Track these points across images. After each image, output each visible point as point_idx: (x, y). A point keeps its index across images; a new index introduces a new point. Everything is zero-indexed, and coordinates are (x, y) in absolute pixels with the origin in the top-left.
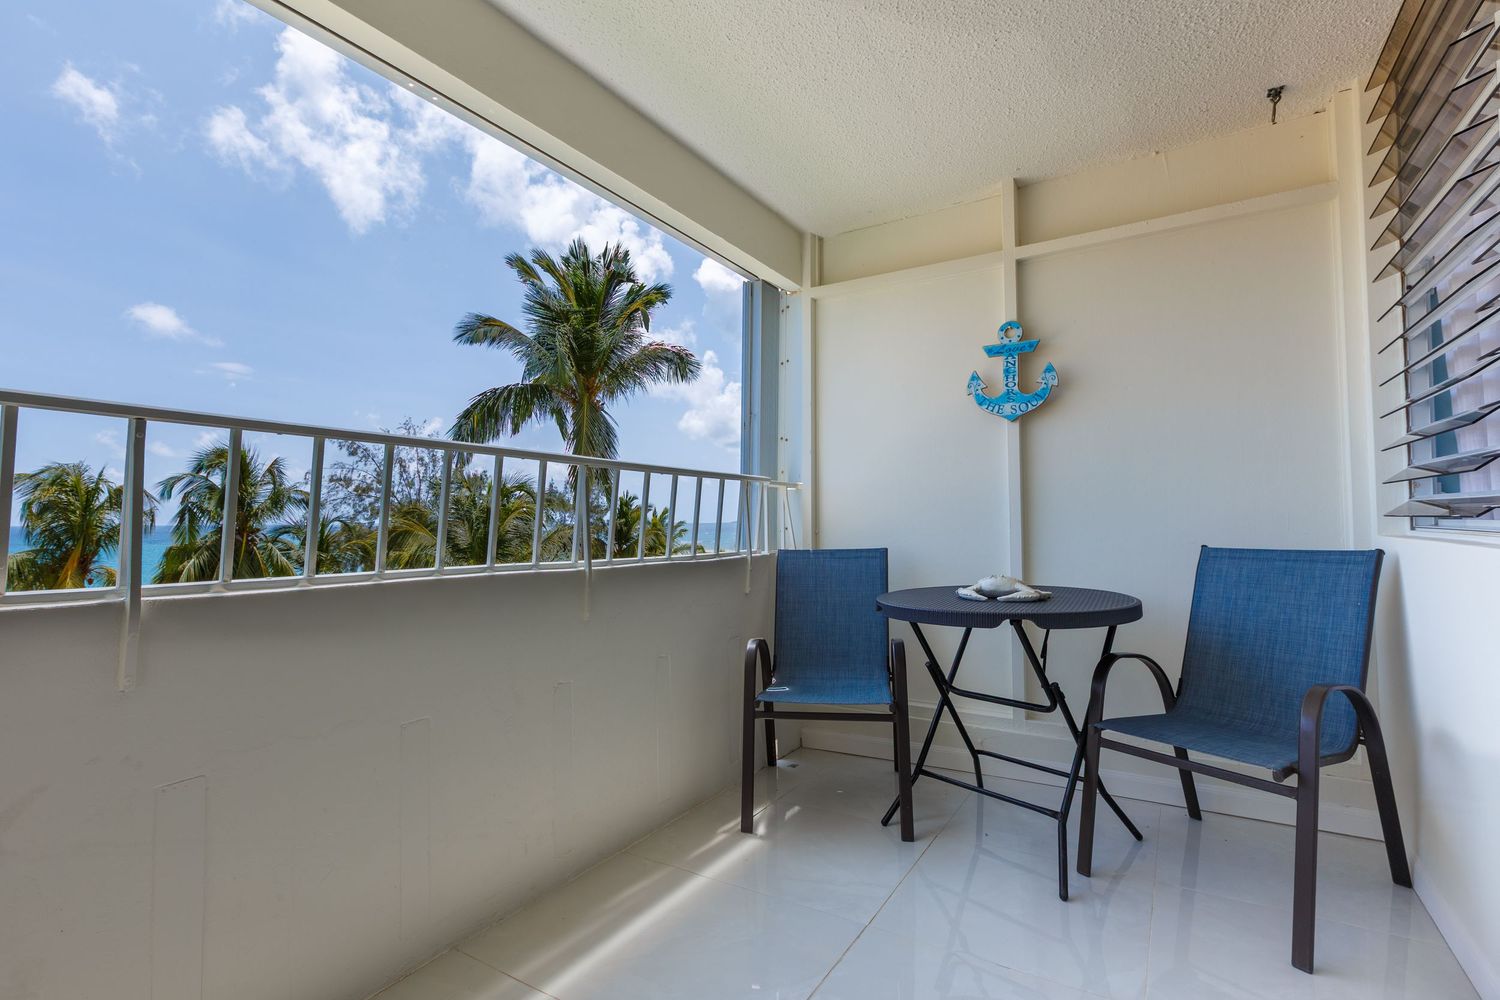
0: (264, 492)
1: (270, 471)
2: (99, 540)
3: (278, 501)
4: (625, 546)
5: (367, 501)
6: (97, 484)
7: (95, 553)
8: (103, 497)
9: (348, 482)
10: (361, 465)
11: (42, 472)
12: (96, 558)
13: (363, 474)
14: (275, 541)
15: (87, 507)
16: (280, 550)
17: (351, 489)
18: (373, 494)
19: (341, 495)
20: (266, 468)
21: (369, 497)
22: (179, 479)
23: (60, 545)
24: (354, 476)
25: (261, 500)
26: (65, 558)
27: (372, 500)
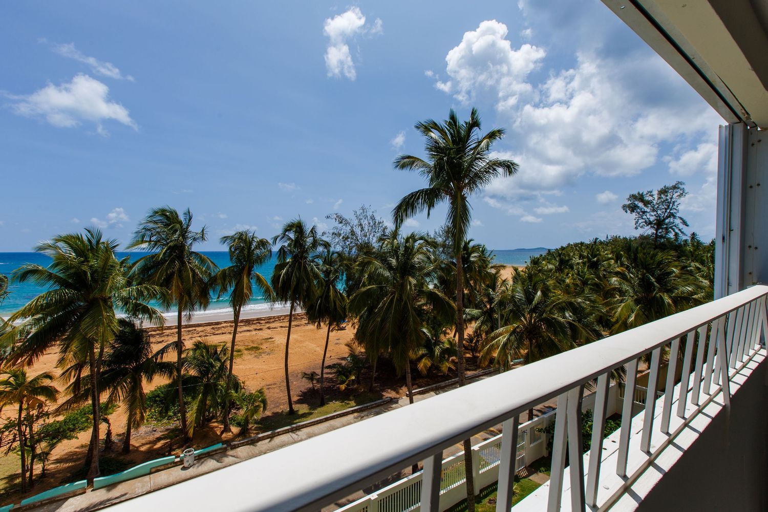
0: (310, 240)
1: (311, 231)
2: (254, 262)
3: (315, 244)
4: (466, 266)
5: (348, 243)
6: (253, 238)
7: (253, 267)
8: (254, 244)
9: (340, 235)
10: (344, 227)
11: (235, 234)
12: (253, 269)
13: (345, 231)
14: (313, 261)
15: (250, 248)
16: (315, 265)
17: (341, 238)
18: (349, 240)
19: (337, 240)
20: (310, 230)
21: (348, 241)
22: (278, 236)
23: (241, 263)
24: (342, 232)
25: (308, 244)
26: (243, 268)
27: (349, 243)
